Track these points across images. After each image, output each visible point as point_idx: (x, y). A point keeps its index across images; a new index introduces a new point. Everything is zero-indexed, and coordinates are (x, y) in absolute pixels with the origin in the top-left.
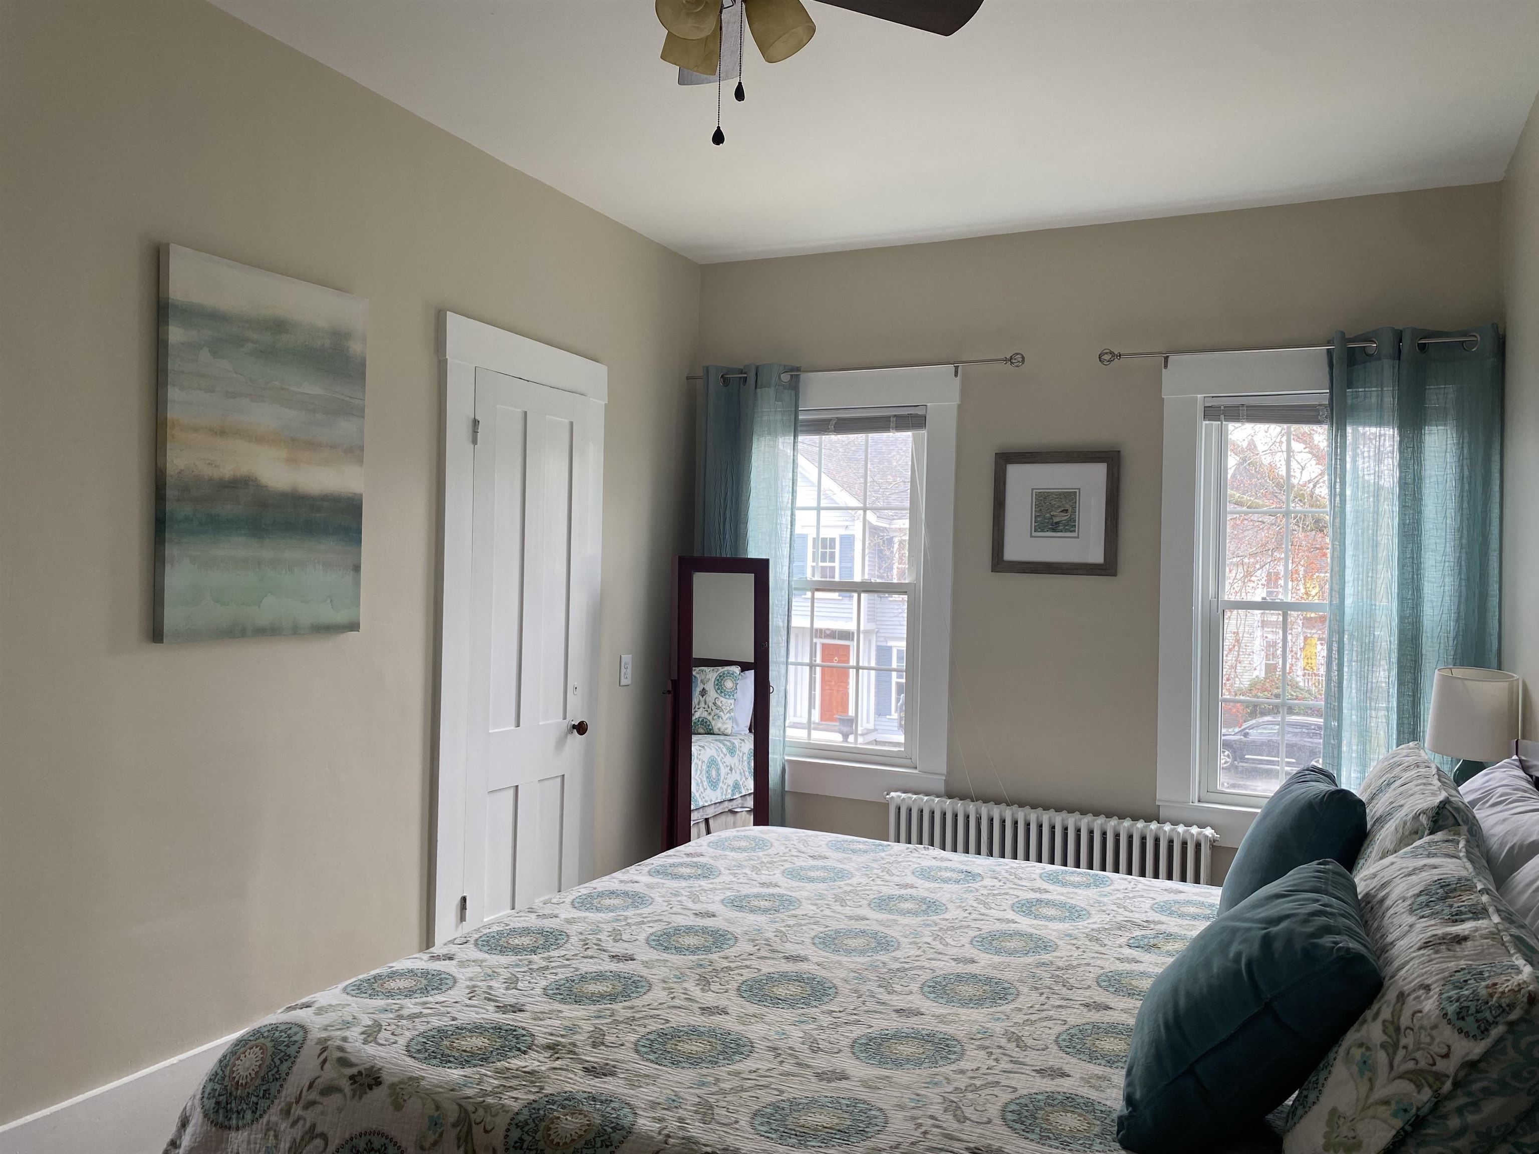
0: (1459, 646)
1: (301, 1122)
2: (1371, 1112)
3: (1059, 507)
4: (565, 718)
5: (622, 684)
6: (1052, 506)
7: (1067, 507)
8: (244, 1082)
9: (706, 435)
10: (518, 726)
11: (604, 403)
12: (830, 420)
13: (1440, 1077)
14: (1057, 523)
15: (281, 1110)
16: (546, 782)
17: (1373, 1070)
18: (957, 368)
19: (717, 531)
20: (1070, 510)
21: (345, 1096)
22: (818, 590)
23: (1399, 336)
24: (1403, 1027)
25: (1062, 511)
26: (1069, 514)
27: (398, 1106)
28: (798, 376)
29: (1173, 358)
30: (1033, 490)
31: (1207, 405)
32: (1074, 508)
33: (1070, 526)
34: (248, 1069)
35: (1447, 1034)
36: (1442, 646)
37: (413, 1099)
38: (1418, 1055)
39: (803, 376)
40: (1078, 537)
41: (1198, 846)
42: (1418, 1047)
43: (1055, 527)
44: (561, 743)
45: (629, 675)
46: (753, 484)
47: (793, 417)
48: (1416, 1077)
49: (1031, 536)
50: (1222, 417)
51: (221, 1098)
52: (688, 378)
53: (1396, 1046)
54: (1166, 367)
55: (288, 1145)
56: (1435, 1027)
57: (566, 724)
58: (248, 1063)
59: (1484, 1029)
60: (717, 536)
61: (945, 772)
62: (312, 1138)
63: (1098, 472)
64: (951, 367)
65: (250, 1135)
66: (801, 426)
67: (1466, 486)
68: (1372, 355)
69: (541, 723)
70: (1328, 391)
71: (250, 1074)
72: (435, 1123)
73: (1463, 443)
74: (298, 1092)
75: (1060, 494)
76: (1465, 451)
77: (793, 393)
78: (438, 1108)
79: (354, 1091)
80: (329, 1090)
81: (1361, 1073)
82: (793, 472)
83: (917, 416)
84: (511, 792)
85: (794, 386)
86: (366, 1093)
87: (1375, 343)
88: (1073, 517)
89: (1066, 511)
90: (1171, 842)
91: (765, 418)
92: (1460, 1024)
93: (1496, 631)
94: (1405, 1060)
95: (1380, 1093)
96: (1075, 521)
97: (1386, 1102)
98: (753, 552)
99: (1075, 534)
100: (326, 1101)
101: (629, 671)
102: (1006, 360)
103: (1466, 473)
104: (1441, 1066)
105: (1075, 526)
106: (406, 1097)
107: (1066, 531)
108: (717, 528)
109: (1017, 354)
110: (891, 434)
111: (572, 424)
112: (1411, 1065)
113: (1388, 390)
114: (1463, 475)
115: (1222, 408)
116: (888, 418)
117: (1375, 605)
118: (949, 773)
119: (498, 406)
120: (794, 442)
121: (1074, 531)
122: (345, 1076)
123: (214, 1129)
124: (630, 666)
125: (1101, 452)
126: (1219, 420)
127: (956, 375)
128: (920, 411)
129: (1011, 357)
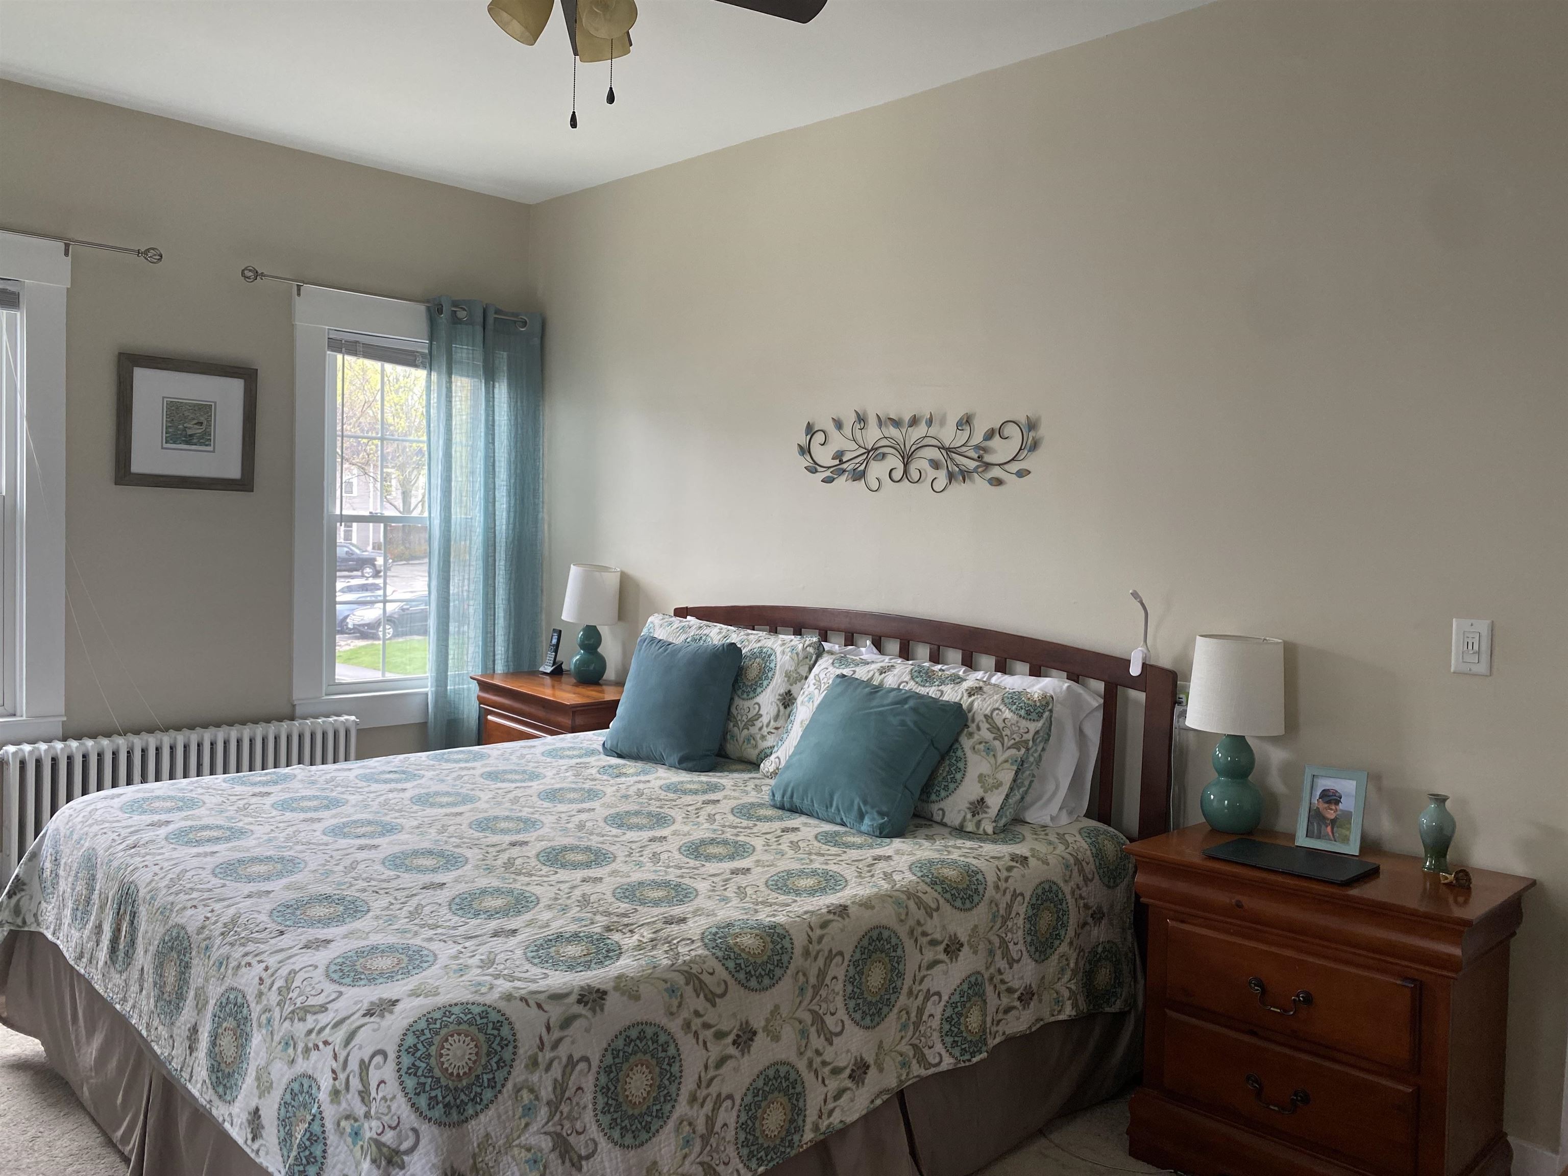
0: (515, 548)
1: (555, 1064)
2: (1000, 768)
3: (194, 419)
6: (186, 417)
7: (202, 419)
8: (466, 1070)
13: (1027, 742)
14: (191, 436)
15: (526, 1066)
17: (994, 750)
18: (67, 246)
20: (205, 423)
21: (586, 1017)
23: (485, 310)
24: (1001, 728)
25: (196, 424)
26: (204, 427)
27: (635, 997)
29: (305, 287)
30: (164, 398)
31: (331, 336)
32: (209, 421)
33: (204, 439)
34: (464, 1055)
35: (1024, 724)
36: (502, 548)
37: (641, 987)
38: (1014, 736)
40: (214, 451)
41: (347, 731)
42: (1013, 733)
43: (189, 440)
48: (1016, 746)
49: (163, 448)
50: (343, 350)
51: (447, 1100)
53: (1001, 736)
54: (299, 294)
55: (550, 1089)
56: (1017, 722)
58: (459, 1053)
59: (1040, 715)
61: (64, 713)
62: (574, 1066)
63: (235, 387)
64: (60, 244)
65: (497, 1109)
67: (520, 430)
68: (460, 319)
70: (427, 341)
71: (469, 1059)
72: (672, 991)
73: (516, 399)
74: (538, 1041)
75: (195, 405)
76: (519, 404)
78: (665, 981)
79: (593, 1010)
80: (567, 1023)
81: (988, 754)
83: (11, 292)
86: (604, 1004)
87: (465, 310)
88: (208, 430)
89: (201, 424)
90: (325, 733)
92: (1029, 717)
93: (541, 538)
94: (1009, 740)
95: (1000, 759)
96: (210, 435)
97: (1006, 761)
99: (210, 448)
100: (570, 1031)
102: (139, 252)
103: (519, 420)
104: (1026, 737)
105: (210, 439)
106: (635, 989)
107: (201, 444)
109: (153, 249)
112: (1013, 741)
113: (478, 350)
114: (517, 422)
115: (343, 341)
118: (68, 714)
121: (210, 445)
122: (573, 1004)
123: (454, 1130)
125: (237, 368)
126: (341, 352)
127: (66, 254)
128: (10, 287)
129: (148, 250)
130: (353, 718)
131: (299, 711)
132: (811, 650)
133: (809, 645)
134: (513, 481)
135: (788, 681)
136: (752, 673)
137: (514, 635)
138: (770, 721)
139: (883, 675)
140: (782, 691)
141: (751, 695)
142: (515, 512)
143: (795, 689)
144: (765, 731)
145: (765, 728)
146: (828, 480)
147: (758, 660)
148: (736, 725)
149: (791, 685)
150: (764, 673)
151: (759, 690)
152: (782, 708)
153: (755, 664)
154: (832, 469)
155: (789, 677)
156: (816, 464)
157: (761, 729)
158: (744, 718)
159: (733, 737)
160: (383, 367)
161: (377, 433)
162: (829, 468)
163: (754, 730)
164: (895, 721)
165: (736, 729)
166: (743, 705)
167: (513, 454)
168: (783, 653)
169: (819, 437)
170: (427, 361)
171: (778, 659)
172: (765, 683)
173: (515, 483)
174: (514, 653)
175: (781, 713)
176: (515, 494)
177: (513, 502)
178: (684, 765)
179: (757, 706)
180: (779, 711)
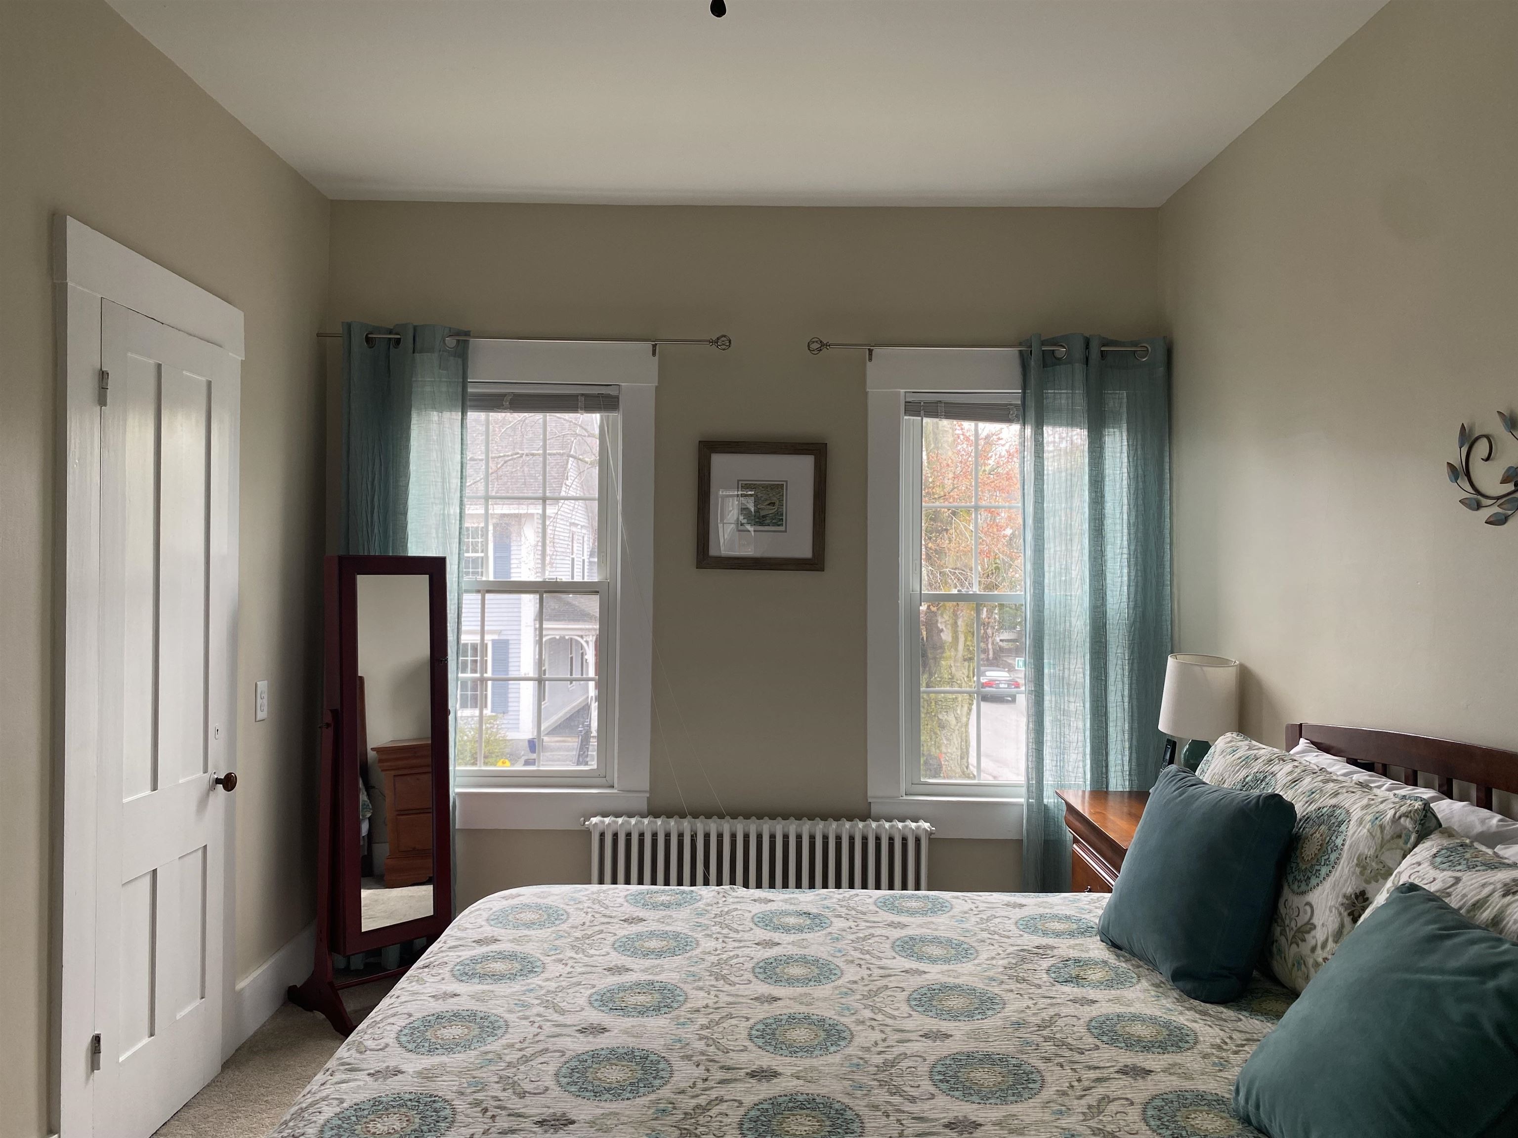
0: (1137, 632)
3: (766, 500)
4: (205, 771)
5: (258, 719)
6: (759, 499)
7: (774, 499)
9: (350, 407)
10: (155, 788)
11: (240, 359)
12: (504, 395)
14: (764, 517)
16: (185, 859)
18: (654, 346)
19: (364, 524)
20: (777, 503)
22: (489, 591)
23: (1087, 343)
25: (769, 504)
26: (776, 507)
28: (466, 342)
29: (877, 351)
30: (738, 481)
31: (908, 400)
32: (781, 500)
33: (777, 519)
36: (1121, 631)
39: (472, 341)
40: (785, 531)
41: (918, 840)
43: (762, 521)
44: (203, 803)
45: (266, 708)
46: (413, 467)
47: (460, 389)
49: (738, 531)
50: (922, 412)
52: (318, 335)
54: (870, 360)
57: (206, 779)
60: (365, 529)
61: (648, 789)
63: (805, 464)
64: (648, 345)
66: (470, 400)
67: (1141, 484)
68: (1059, 359)
69: (180, 781)
70: (1020, 391)
73: (1137, 445)
75: (767, 485)
76: (1139, 452)
77: (460, 361)
82: (462, 453)
83: (608, 396)
84: (148, 880)
85: (462, 352)
87: (1064, 347)
88: (780, 510)
89: (773, 504)
90: (891, 839)
91: (428, 389)
93: (1169, 618)
96: (782, 515)
98: (414, 549)
99: (782, 528)
101: (265, 701)
102: (711, 342)
103: (1140, 472)
105: (782, 519)
107: (774, 524)
108: (365, 520)
109: (725, 336)
110: (579, 415)
111: (209, 384)
113: (1079, 392)
114: (1138, 474)
115: (922, 404)
116: (575, 397)
117: (1071, 596)
118: (652, 790)
119: (129, 354)
120: (462, 419)
121: (782, 525)
124: (265, 696)
125: (808, 444)
126: (919, 415)
127: (654, 354)
128: (612, 392)
129: (718, 339)
130: (926, 825)
131: (874, 809)
132: (1407, 823)
133: (1406, 815)
134: (1133, 548)
135: (1362, 873)
136: (1310, 850)
137: (1138, 741)
138: (1327, 940)
139: (1509, 898)
140: (1349, 890)
141: (1303, 887)
142: (1137, 586)
143: (1370, 889)
144: (1320, 955)
145: (1319, 951)
146: (1498, 521)
147: (1323, 827)
148: (1283, 933)
149: (1368, 882)
150: (1325, 852)
151: (1314, 881)
152: (1347, 920)
153: (1317, 835)
154: (1500, 502)
155: (1364, 868)
156: (1478, 492)
157: (1314, 949)
158: (1293, 924)
159: (1280, 951)
160: (976, 426)
161: (971, 502)
162: (1498, 498)
163: (1305, 949)
164: (1456, 1012)
165: (1283, 939)
166: (1291, 900)
167: (1133, 513)
168: (1361, 822)
169: (1482, 448)
170: (1021, 412)
171: (1350, 833)
172: (1324, 870)
173: (1136, 550)
174: (1138, 765)
175: (1345, 931)
176: (1136, 564)
177: (1133, 574)
178: (1181, 984)
179: (1308, 908)
180: (1342, 926)
